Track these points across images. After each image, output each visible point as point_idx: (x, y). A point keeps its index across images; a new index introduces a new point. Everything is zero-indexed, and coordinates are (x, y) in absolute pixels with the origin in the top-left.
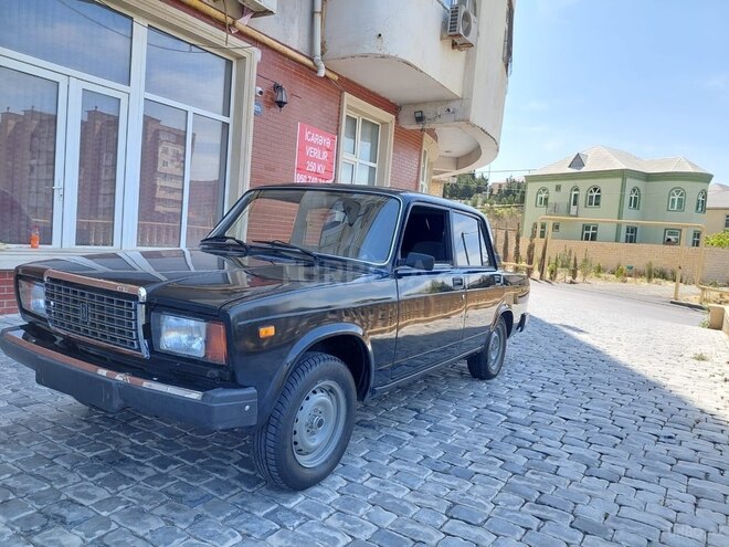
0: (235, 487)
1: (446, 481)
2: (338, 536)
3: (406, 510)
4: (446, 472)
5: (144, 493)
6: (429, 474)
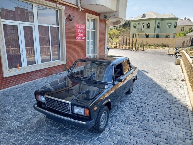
0: (88, 133)
1: (128, 126)
2: (111, 143)
3: (122, 135)
4: (127, 124)
5: (72, 137)
6: (124, 125)
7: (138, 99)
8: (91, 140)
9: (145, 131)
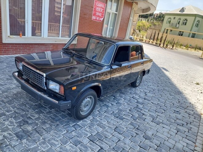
0: (67, 117)
1: (116, 120)
2: (88, 133)
3: (105, 128)
4: (117, 117)
5: (46, 117)
6: (113, 117)
7: (143, 95)
8: (65, 125)
9: (135, 130)
